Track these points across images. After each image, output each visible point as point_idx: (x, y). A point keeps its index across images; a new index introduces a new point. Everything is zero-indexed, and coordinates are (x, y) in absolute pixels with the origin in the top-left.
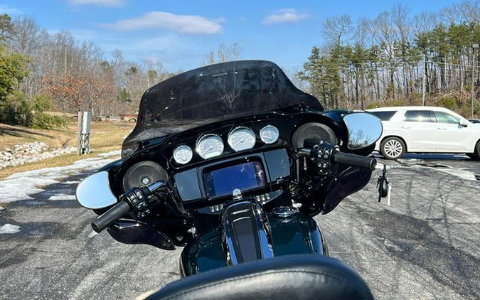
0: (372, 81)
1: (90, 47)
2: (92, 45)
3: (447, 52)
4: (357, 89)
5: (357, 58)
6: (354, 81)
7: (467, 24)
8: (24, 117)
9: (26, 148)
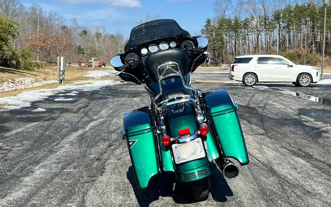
0: (245, 42)
1: (55, 16)
2: (57, 14)
3: (293, 23)
4: (235, 47)
5: (235, 27)
6: (233, 42)
7: (306, 5)
8: (14, 62)
9: (22, 80)
